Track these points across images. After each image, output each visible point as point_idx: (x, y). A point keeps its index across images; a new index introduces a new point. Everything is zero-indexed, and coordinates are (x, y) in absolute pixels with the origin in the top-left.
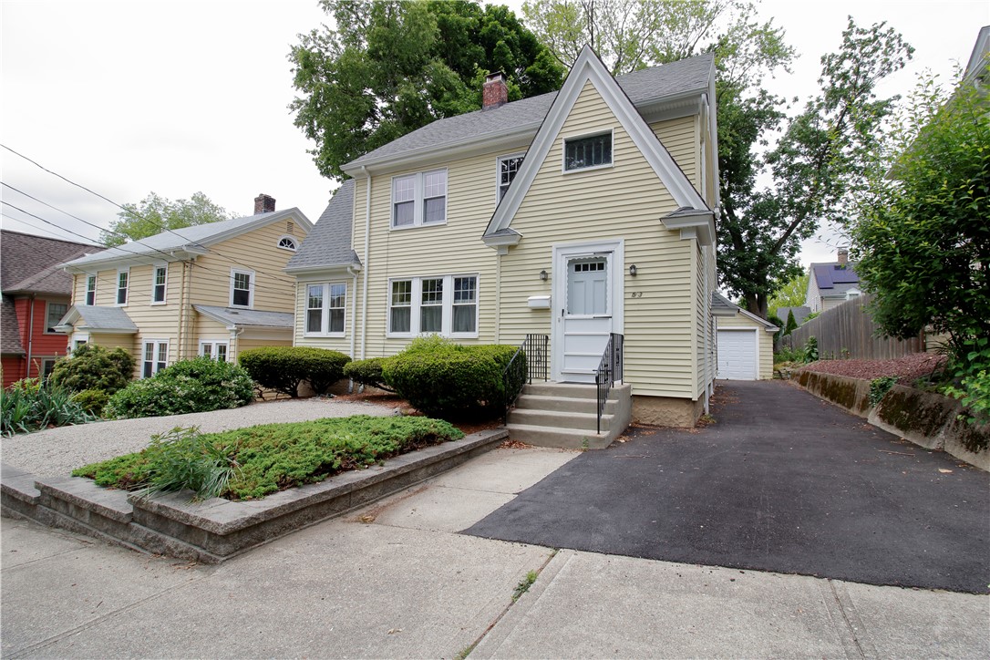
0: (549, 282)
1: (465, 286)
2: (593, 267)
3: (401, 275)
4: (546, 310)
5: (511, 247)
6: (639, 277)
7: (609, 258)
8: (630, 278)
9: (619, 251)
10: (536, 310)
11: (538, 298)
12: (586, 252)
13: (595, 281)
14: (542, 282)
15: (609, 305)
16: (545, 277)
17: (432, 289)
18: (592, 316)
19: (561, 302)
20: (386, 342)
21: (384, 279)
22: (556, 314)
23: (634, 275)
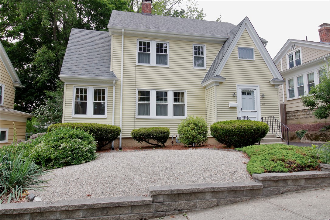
0: (235, 97)
1: (178, 96)
2: (248, 94)
3: (144, 88)
4: (235, 108)
5: (221, 83)
6: (264, 99)
7: (255, 91)
8: (262, 99)
9: (258, 89)
10: (231, 108)
11: (232, 103)
12: (248, 88)
13: (249, 99)
14: (233, 98)
15: (256, 107)
16: (234, 95)
17: (162, 96)
18: (251, 111)
19: (240, 106)
20: (136, 120)
21: (134, 89)
22: (239, 110)
23: (263, 98)
